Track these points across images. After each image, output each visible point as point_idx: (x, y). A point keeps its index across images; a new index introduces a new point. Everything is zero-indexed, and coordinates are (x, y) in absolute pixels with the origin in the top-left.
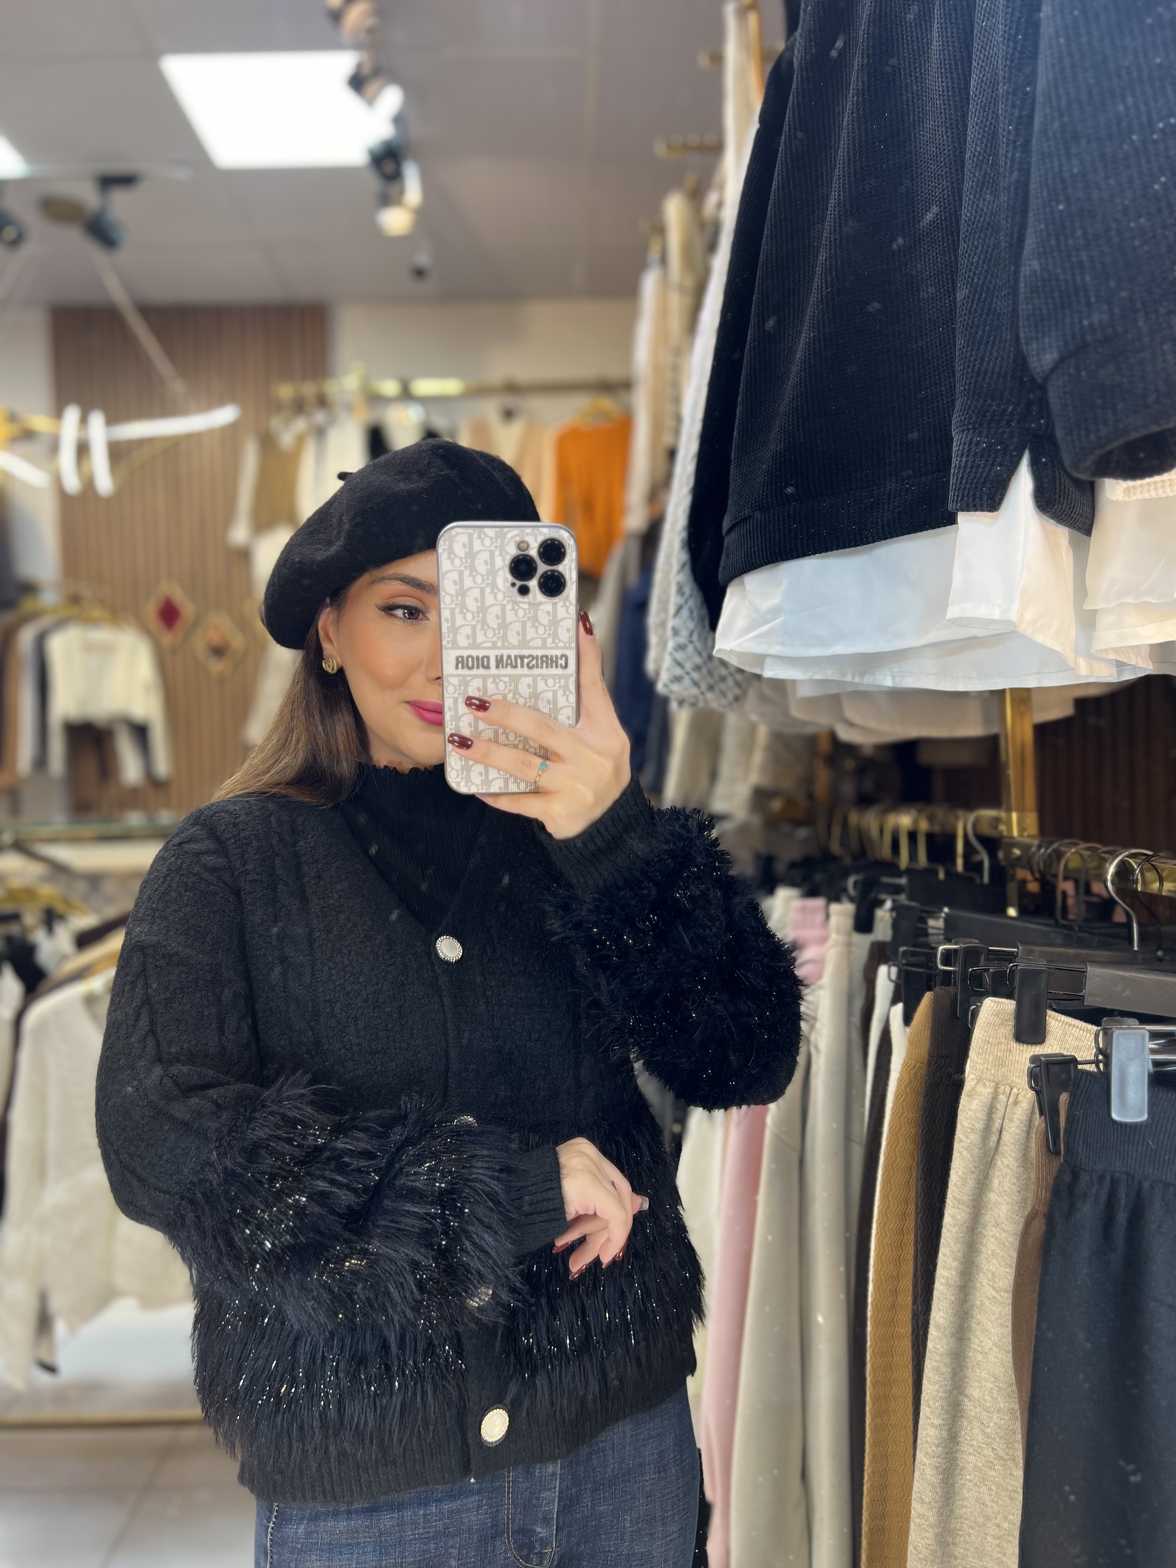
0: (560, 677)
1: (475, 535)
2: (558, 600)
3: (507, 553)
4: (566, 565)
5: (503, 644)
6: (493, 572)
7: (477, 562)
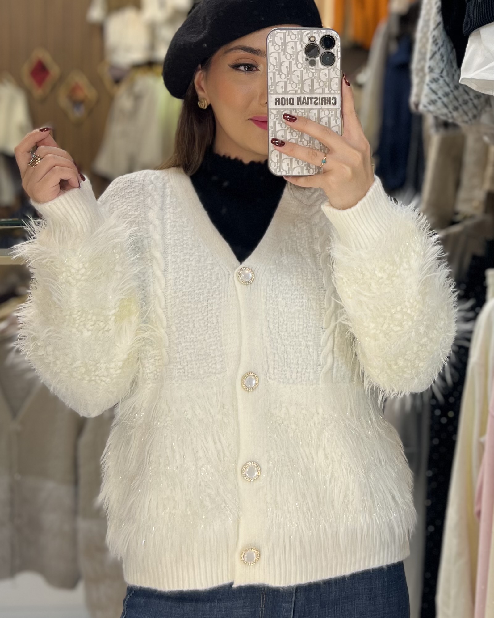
0: (332, 109)
1: (287, 34)
2: (331, 68)
3: (304, 43)
4: (335, 49)
5: (301, 91)
6: (296, 53)
7: (288, 47)
